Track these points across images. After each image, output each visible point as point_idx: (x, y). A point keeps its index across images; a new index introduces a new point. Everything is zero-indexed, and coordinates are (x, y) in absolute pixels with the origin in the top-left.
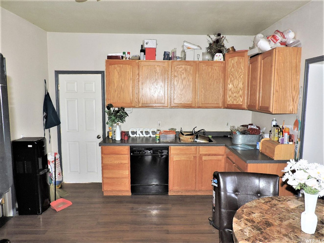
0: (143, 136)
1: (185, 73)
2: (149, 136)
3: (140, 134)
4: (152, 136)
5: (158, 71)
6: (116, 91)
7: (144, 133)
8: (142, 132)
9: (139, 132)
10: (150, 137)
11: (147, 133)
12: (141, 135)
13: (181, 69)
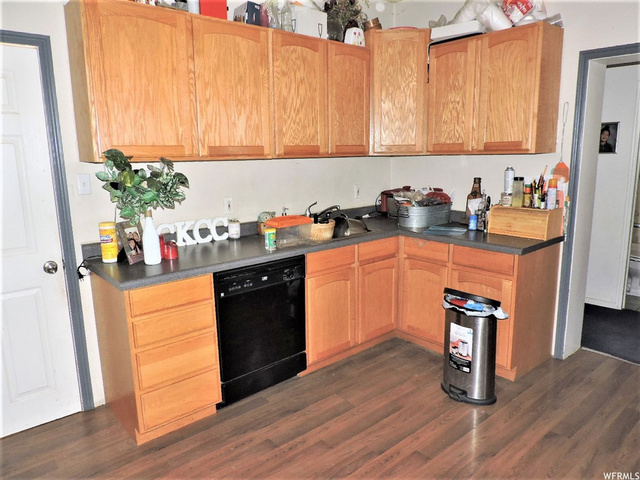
0: (194, 242)
1: (302, 68)
2: (208, 239)
3: (188, 238)
4: (218, 238)
5: (244, 53)
6: (127, 107)
7: (196, 234)
8: (190, 232)
9: (182, 234)
10: (213, 241)
11: (204, 232)
12: (190, 242)
13: (294, 56)
